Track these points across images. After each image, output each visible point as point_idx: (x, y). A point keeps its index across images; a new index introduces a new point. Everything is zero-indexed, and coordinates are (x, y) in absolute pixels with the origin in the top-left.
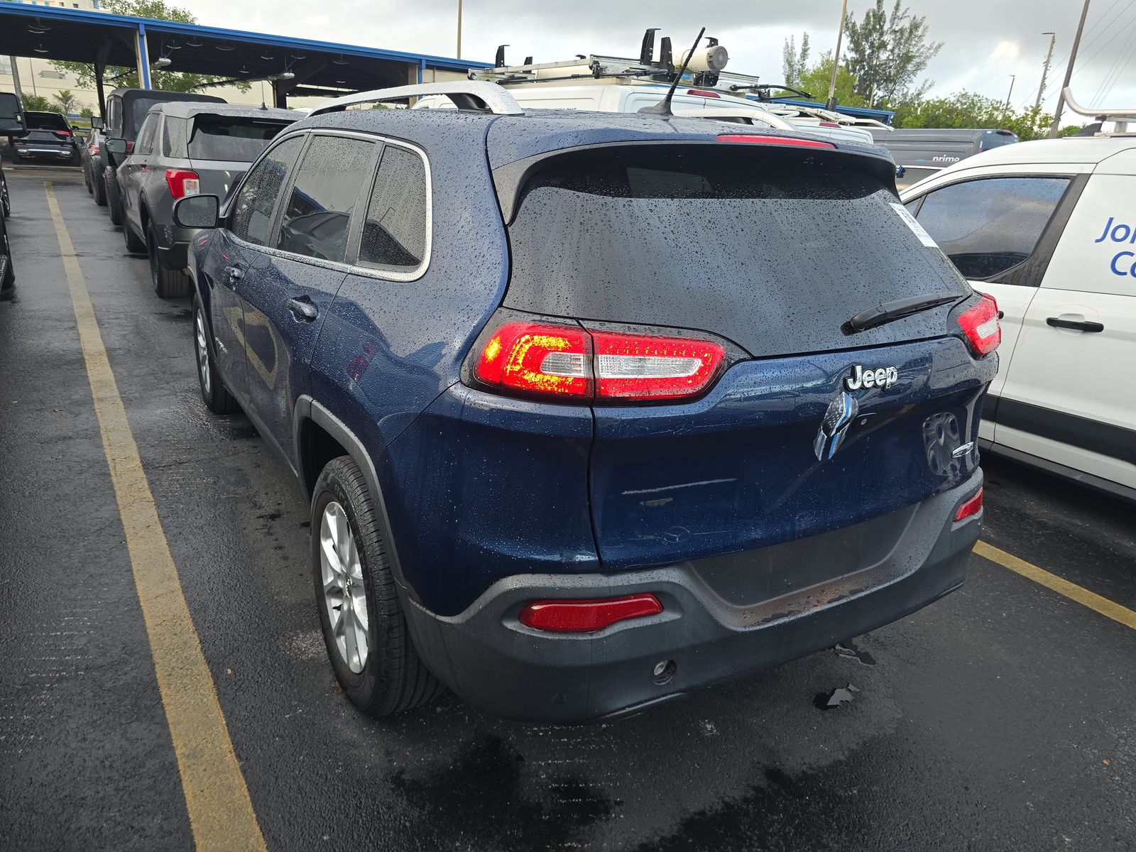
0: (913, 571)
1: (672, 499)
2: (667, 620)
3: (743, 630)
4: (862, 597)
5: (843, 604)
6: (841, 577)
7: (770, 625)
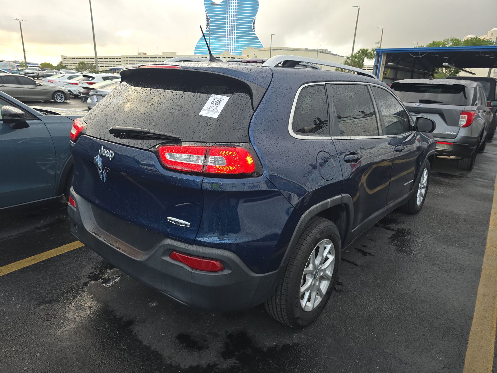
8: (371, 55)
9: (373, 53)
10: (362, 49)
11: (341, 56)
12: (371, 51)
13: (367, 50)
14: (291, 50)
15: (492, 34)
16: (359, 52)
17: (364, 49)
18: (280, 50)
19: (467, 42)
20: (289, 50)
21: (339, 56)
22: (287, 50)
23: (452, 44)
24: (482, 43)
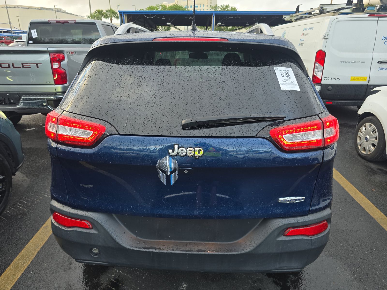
0: (243, 252)
1: (93, 186)
2: (92, 232)
3: (130, 248)
4: (202, 254)
5: (189, 254)
6: (203, 242)
7: (147, 250)
8: (107, 15)
9: (107, 14)
10: (98, 10)
11: (76, 15)
12: (106, 12)
13: (102, 11)
14: (26, 8)
15: (178, 2)
16: (96, 12)
17: (99, 10)
18: (14, 7)
19: (171, 7)
20: (24, 8)
21: (73, 15)
22: (22, 8)
23: (162, 9)
24: (180, 9)
